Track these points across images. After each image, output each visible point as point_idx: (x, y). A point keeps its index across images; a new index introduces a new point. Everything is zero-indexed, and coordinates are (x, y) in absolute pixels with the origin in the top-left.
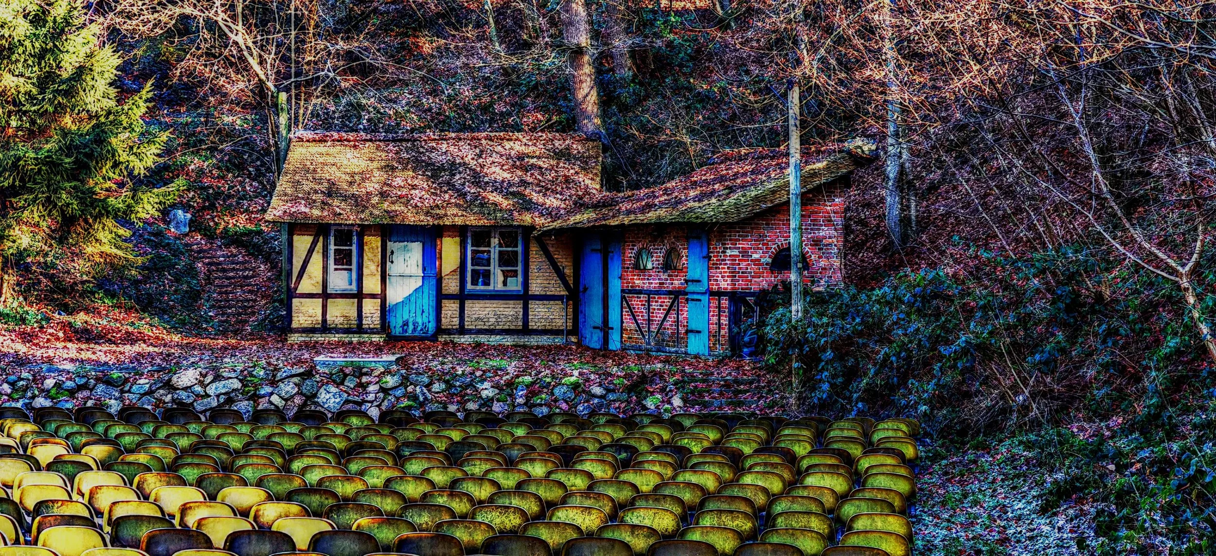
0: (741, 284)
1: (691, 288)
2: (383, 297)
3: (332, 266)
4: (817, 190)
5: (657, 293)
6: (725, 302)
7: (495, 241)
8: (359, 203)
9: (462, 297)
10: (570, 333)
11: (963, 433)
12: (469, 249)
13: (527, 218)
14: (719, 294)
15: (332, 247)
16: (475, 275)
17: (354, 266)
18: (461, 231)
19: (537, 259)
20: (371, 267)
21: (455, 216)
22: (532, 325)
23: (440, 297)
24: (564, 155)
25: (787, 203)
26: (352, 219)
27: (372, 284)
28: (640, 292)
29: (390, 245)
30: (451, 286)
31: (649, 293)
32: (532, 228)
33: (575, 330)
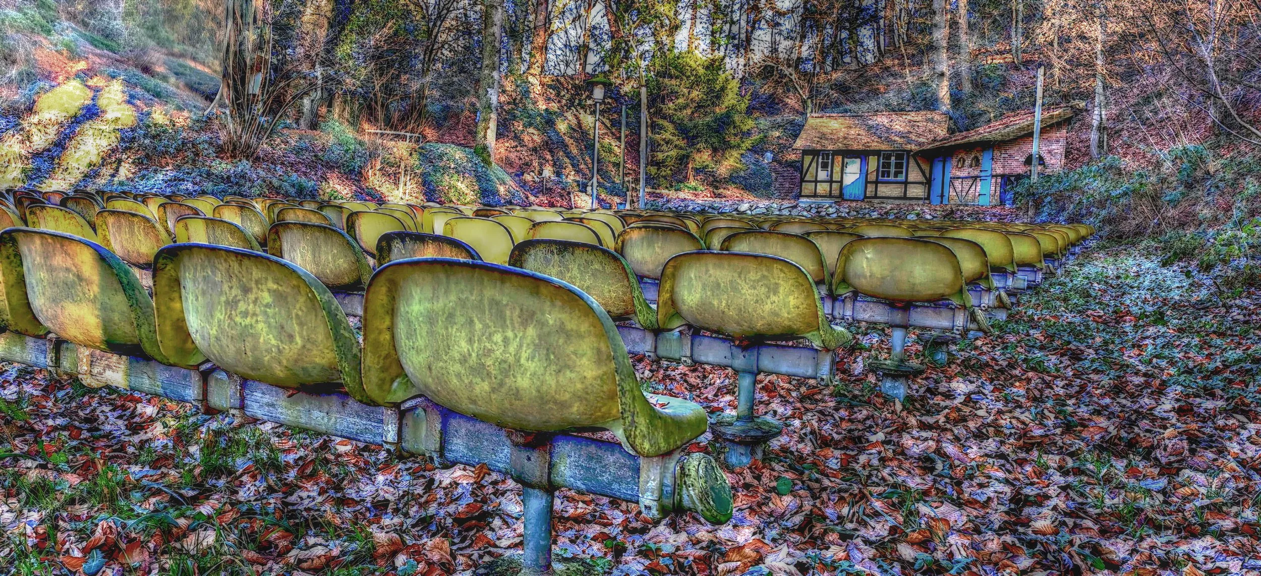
0: (1007, 171)
1: (983, 174)
2: (841, 182)
3: (820, 169)
4: (1051, 126)
5: (966, 178)
6: (999, 180)
7: (893, 158)
8: (834, 141)
9: (876, 183)
10: (925, 199)
11: (1120, 237)
12: (882, 161)
13: (909, 147)
14: (996, 176)
15: (820, 160)
16: (883, 172)
17: (829, 169)
18: (877, 153)
19: (912, 163)
20: (837, 169)
21: (875, 146)
22: (908, 195)
23: (867, 182)
24: (932, 120)
25: (1033, 133)
26: (830, 147)
27: (836, 177)
28: (959, 178)
29: (846, 160)
30: (872, 177)
31: (963, 178)
32: (911, 151)
33: (928, 198)
